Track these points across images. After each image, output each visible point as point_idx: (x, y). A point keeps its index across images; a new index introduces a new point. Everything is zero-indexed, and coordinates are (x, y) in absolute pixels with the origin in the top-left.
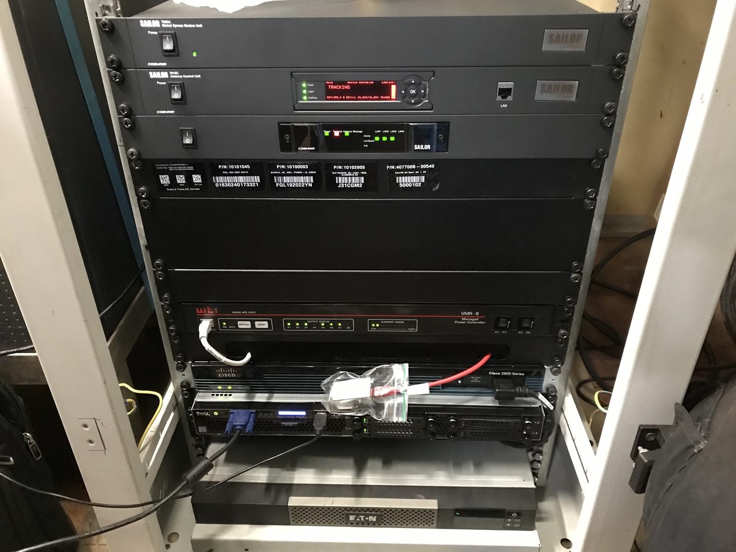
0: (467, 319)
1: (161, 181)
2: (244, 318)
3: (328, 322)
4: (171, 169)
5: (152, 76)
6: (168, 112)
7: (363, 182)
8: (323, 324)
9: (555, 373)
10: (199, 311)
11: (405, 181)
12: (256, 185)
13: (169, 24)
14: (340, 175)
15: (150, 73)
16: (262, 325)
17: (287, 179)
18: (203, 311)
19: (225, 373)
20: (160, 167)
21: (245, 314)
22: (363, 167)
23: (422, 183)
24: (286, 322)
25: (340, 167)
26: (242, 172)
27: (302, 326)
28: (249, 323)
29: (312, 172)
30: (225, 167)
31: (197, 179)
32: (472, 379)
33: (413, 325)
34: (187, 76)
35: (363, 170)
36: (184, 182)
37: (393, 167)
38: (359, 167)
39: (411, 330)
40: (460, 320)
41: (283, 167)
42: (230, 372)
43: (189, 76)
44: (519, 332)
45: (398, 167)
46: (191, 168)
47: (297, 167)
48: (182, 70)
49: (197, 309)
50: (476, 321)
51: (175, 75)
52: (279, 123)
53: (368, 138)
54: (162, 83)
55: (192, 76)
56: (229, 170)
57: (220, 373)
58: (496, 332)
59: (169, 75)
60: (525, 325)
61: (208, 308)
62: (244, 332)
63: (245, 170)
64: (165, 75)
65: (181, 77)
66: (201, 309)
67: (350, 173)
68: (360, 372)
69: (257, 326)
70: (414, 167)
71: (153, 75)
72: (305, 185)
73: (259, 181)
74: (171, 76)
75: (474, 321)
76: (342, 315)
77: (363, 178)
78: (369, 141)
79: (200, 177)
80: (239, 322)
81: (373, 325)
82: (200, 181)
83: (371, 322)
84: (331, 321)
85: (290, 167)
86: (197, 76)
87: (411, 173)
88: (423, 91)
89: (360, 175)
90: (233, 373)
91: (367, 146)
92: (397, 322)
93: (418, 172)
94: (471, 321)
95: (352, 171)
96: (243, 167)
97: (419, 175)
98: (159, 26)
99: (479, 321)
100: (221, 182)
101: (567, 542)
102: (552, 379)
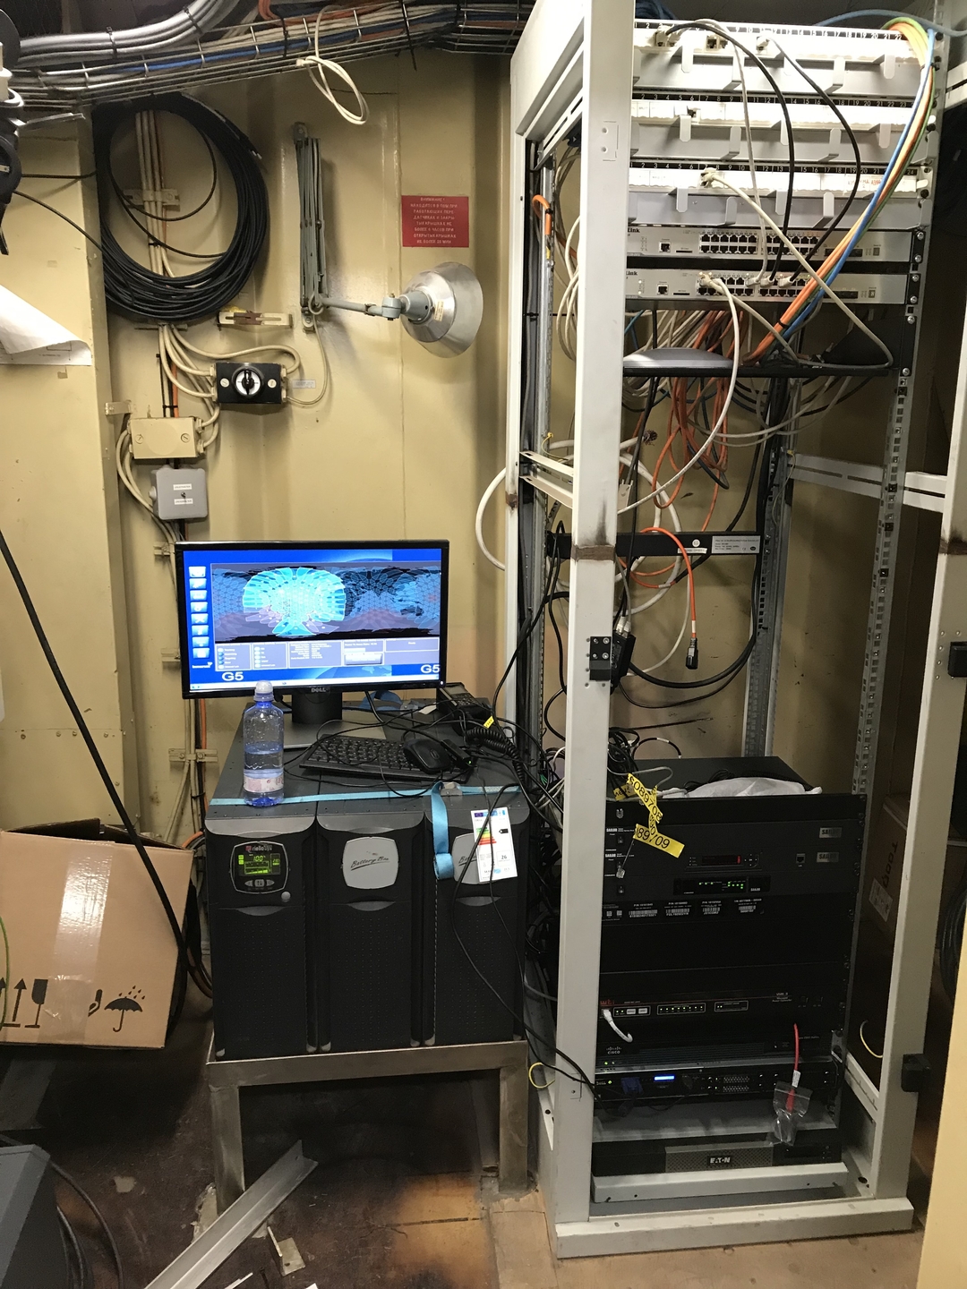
0: (780, 998)
2: (631, 1006)
3: (688, 1006)
4: (605, 907)
7: (719, 911)
8: (684, 1008)
9: (839, 1036)
10: (602, 1003)
11: (744, 909)
12: (654, 915)
14: (706, 907)
16: (643, 1011)
17: (673, 911)
18: (605, 1002)
19: (613, 1050)
21: (632, 1003)
22: (720, 902)
23: (754, 910)
24: (660, 1008)
25: (706, 903)
26: (647, 908)
27: (670, 1010)
28: (635, 1010)
29: (689, 906)
30: (638, 905)
31: (619, 913)
32: (783, 1045)
33: (743, 1005)
35: (719, 904)
36: (611, 915)
37: (737, 901)
38: (717, 902)
39: (744, 1009)
40: (775, 999)
41: (672, 904)
42: (616, 1050)
44: (814, 1006)
45: (740, 901)
46: (617, 907)
47: (680, 903)
50: (786, 999)
52: (675, 879)
56: (639, 907)
57: (609, 1050)
58: (799, 1006)
59: (616, 855)
61: (608, 1000)
62: (632, 1016)
63: (650, 906)
67: (711, 906)
69: (639, 1013)
71: (608, 856)
72: (684, 914)
73: (657, 913)
76: (698, 1000)
77: (719, 908)
79: (621, 912)
80: (628, 1010)
81: (718, 1007)
82: (621, 914)
83: (717, 1005)
84: (690, 1006)
85: (677, 904)
87: (748, 904)
89: (717, 907)
90: (618, 1050)
91: (723, 890)
92: (734, 1004)
93: (752, 904)
94: (783, 999)
95: (713, 904)
99: (788, 999)
100: (634, 914)
101: (863, 1180)
102: (836, 1041)
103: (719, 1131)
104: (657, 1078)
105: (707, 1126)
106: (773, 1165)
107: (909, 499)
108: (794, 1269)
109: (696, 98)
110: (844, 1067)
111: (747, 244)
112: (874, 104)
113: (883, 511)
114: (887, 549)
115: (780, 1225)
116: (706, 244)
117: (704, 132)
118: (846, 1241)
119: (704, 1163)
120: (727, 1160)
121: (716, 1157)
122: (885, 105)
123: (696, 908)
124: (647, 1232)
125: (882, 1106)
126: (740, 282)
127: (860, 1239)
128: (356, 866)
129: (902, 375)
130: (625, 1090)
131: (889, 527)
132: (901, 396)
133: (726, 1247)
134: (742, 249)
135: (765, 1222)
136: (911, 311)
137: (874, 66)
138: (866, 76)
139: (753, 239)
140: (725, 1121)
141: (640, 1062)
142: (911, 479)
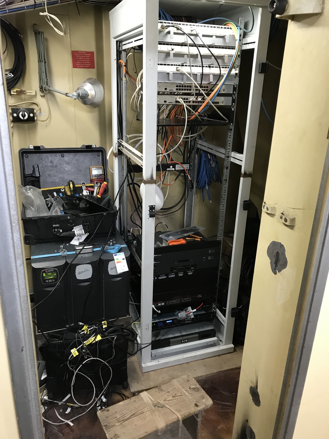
2: (159, 303)
7: (183, 275)
8: (174, 302)
9: (214, 304)
12: (165, 278)
16: (163, 304)
27: (170, 303)
32: (200, 308)
37: (188, 272)
39: (190, 300)
40: (198, 297)
44: (208, 297)
50: (201, 296)
52: (171, 267)
57: (154, 316)
58: (204, 298)
59: (155, 263)
62: (160, 306)
63: (164, 275)
72: (173, 277)
76: (177, 300)
82: (156, 278)
85: (172, 274)
90: (156, 315)
92: (187, 299)
93: (192, 272)
100: (160, 278)
101: (221, 341)
102: (214, 306)
103: (184, 333)
104: (167, 322)
105: (181, 333)
106: (198, 340)
107: (232, 160)
108: (205, 366)
109: (174, 45)
110: (216, 312)
111: (189, 88)
112: (223, 48)
113: (226, 163)
114: (226, 173)
115: (201, 355)
116: (177, 88)
117: (177, 55)
118: (217, 357)
119: (181, 342)
120: (187, 341)
121: (184, 340)
122: (226, 48)
123: (177, 274)
124: (167, 362)
125: (226, 322)
126: (187, 99)
127: (221, 356)
128: (80, 273)
129: (231, 125)
130: (159, 326)
131: (227, 168)
132: (230, 131)
133: (187, 363)
134: (188, 90)
135: (197, 355)
136: (233, 107)
137: (223, 37)
138: (221, 40)
139: (190, 87)
140: (185, 330)
141: (163, 318)
142: (233, 154)
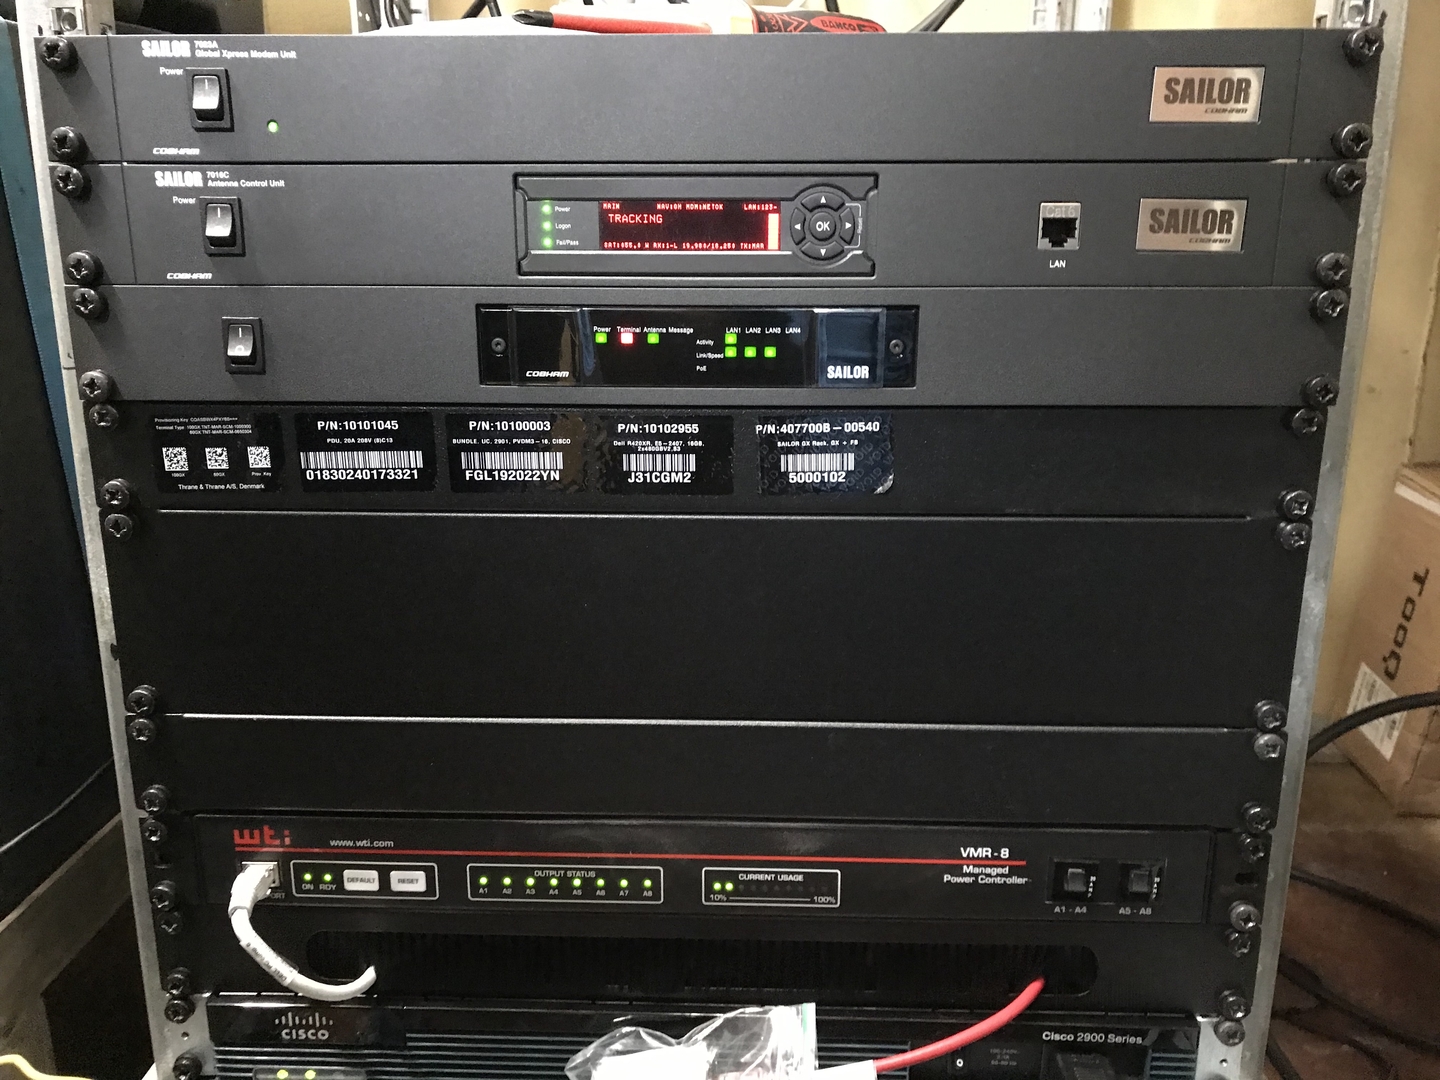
0: (977, 870)
1: (167, 463)
2: (362, 860)
3: (592, 874)
4: (194, 430)
5: (160, 183)
6: (195, 276)
7: (693, 468)
8: (577, 882)
10: (242, 837)
11: (803, 468)
12: (412, 475)
13: (213, 50)
14: (634, 450)
15: (158, 174)
16: (411, 882)
17: (493, 460)
18: (252, 837)
19: (300, 1026)
20: (165, 425)
21: (363, 847)
22: (694, 428)
23: (848, 472)
24: (477, 873)
25: (634, 428)
26: (377, 440)
27: (519, 887)
28: (374, 874)
29: (560, 441)
30: (334, 425)
31: (259, 458)
32: (994, 1056)
33: (824, 885)
34: (250, 184)
35: (694, 437)
36: (225, 466)
37: (771, 429)
38: (683, 428)
39: (823, 902)
40: (957, 871)
41: (486, 426)
42: (313, 1026)
43: (256, 184)
44: (1122, 911)
45: (784, 429)
46: (245, 429)
47: (521, 426)
48: (237, 164)
49: (236, 833)
50: (1002, 875)
51: (220, 179)
52: (478, 306)
53: (706, 349)
54: (185, 201)
55: (264, 184)
56: (342, 433)
57: (286, 1026)
58: (1057, 909)
59: (205, 179)
60: (1138, 887)
61: (266, 828)
63: (386, 433)
64: (194, 179)
65: (236, 184)
66: (246, 832)
67: (659, 446)
68: (677, 1030)
69: (396, 886)
70: (826, 427)
71: (165, 179)
72: (541, 476)
73: (420, 465)
74: (210, 184)
75: (995, 875)
76: (631, 855)
77: (693, 457)
78: (710, 356)
79: (266, 452)
80: (347, 873)
81: (717, 886)
82: (266, 464)
83: (712, 877)
84: (600, 873)
85: (504, 426)
86: (274, 184)
87: (819, 444)
88: (848, 225)
89: (686, 450)
90: (322, 1027)
91: (704, 368)
92: (785, 878)
94: (989, 875)
95: (666, 438)
96: (381, 425)
97: (840, 450)
98: (187, 54)
99: (1009, 875)
100: (322, 464)
102: (1216, 1061)
